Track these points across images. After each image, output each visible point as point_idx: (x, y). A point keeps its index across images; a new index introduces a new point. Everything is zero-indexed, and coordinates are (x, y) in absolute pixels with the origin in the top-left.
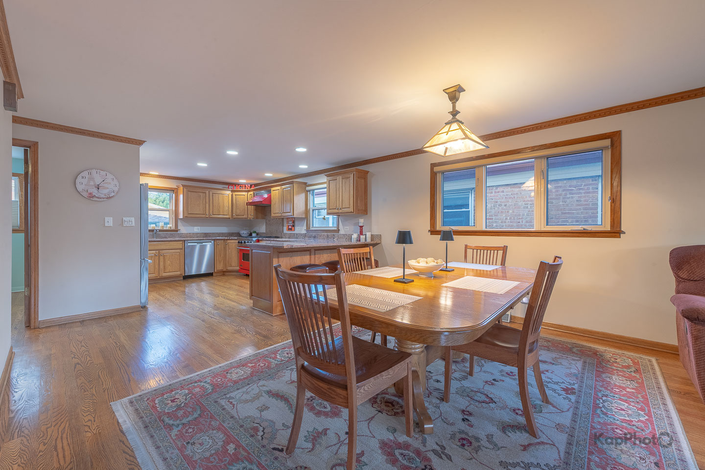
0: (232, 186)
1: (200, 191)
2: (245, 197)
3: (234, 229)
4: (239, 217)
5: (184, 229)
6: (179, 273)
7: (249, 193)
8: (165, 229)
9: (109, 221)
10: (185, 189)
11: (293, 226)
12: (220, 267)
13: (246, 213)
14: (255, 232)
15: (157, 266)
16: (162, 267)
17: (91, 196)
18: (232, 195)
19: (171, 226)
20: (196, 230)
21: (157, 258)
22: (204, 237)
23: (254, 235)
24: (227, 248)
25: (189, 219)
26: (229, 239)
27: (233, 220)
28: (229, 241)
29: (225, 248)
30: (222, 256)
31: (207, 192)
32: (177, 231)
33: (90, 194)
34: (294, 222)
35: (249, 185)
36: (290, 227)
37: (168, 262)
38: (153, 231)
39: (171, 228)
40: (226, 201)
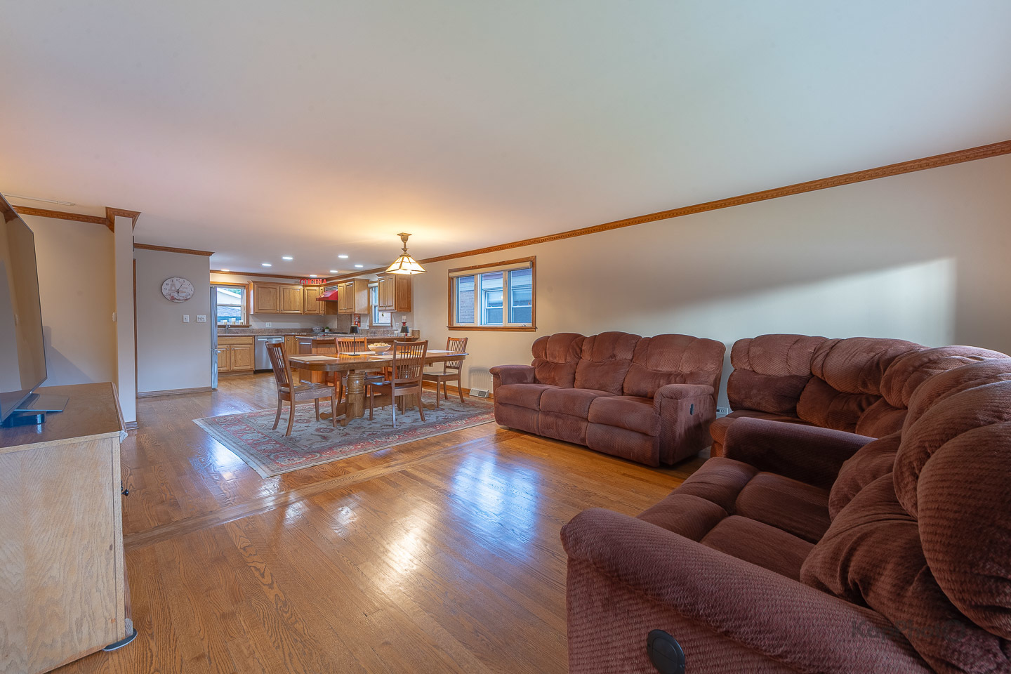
0: (303, 280)
1: (270, 287)
2: (316, 291)
3: (307, 325)
4: (312, 312)
5: (255, 325)
6: (249, 367)
7: (321, 288)
8: (236, 324)
9: (187, 318)
10: (255, 285)
11: (359, 322)
13: (318, 309)
14: (328, 328)
15: (228, 360)
16: (233, 361)
17: (173, 299)
18: (304, 289)
19: (242, 321)
21: (228, 352)
22: (275, 333)
23: (326, 331)
25: (260, 314)
26: (299, 335)
27: (306, 315)
29: (295, 344)
31: (278, 288)
32: (248, 327)
33: (172, 297)
34: (359, 318)
35: (320, 280)
36: (356, 323)
37: (239, 357)
38: (224, 326)
39: (242, 323)
40: (298, 296)
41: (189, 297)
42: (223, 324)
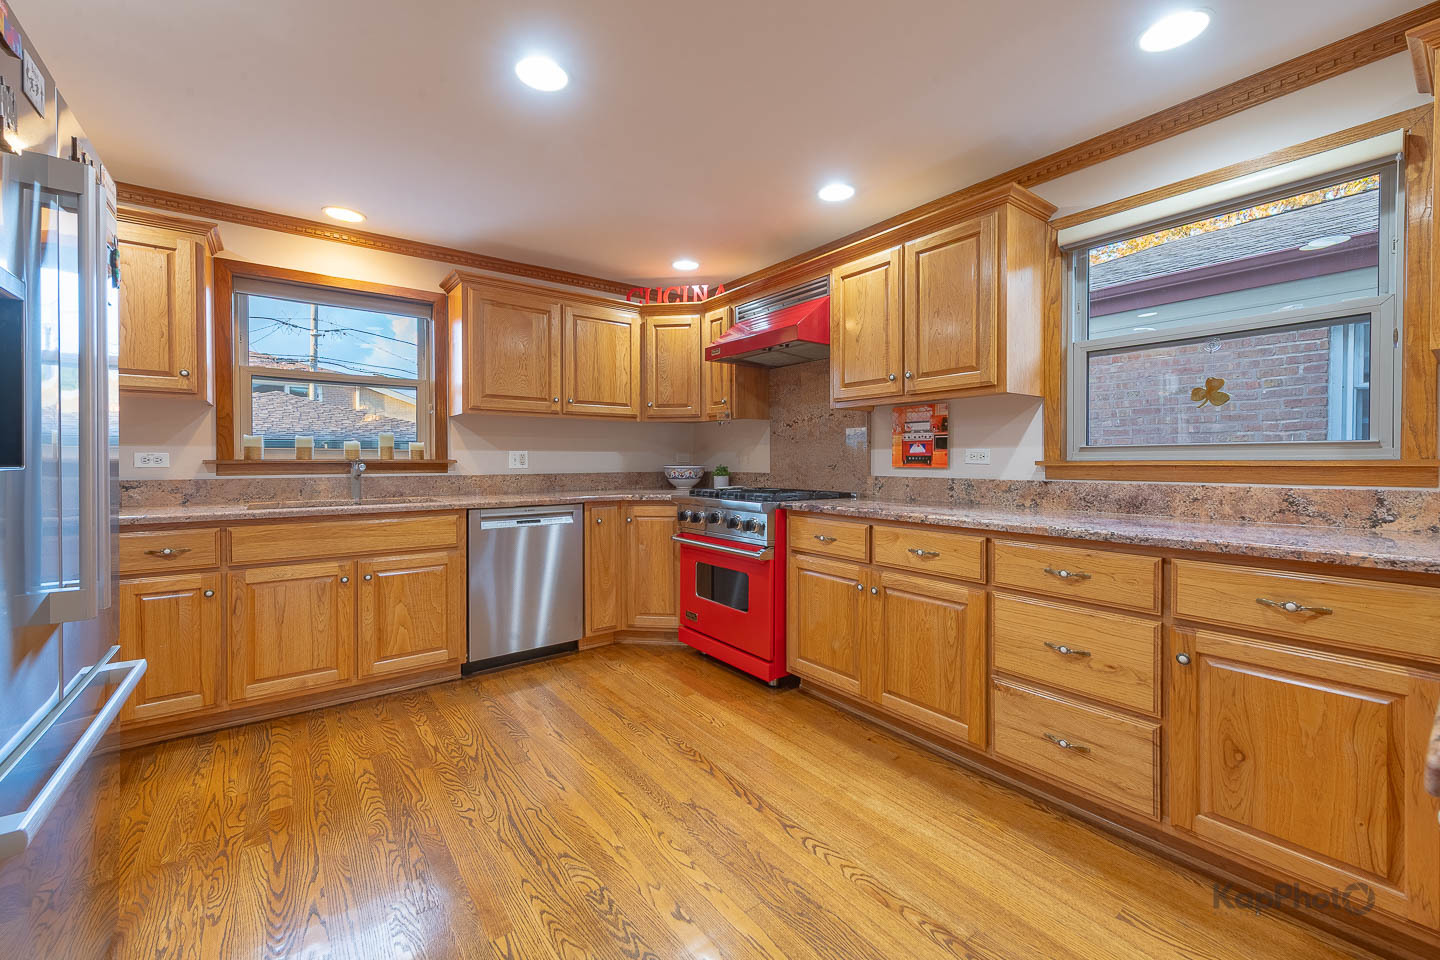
1: (532, 303)
3: (647, 460)
4: (669, 411)
5: (470, 460)
6: (442, 655)
7: (709, 316)
8: (398, 457)
10: (471, 293)
11: (942, 443)
12: (604, 616)
13: (695, 398)
14: (723, 471)
15: (346, 633)
16: (368, 632)
18: (643, 327)
19: (420, 446)
20: (516, 462)
21: (346, 594)
22: (541, 492)
23: (720, 483)
24: (632, 538)
25: (488, 416)
26: (640, 502)
27: (653, 421)
28: (637, 510)
29: (623, 537)
30: (612, 570)
31: (556, 311)
32: (444, 466)
34: (943, 424)
36: (917, 449)
37: (396, 612)
38: (346, 466)
39: (421, 453)
40: (622, 350)
42: (342, 457)
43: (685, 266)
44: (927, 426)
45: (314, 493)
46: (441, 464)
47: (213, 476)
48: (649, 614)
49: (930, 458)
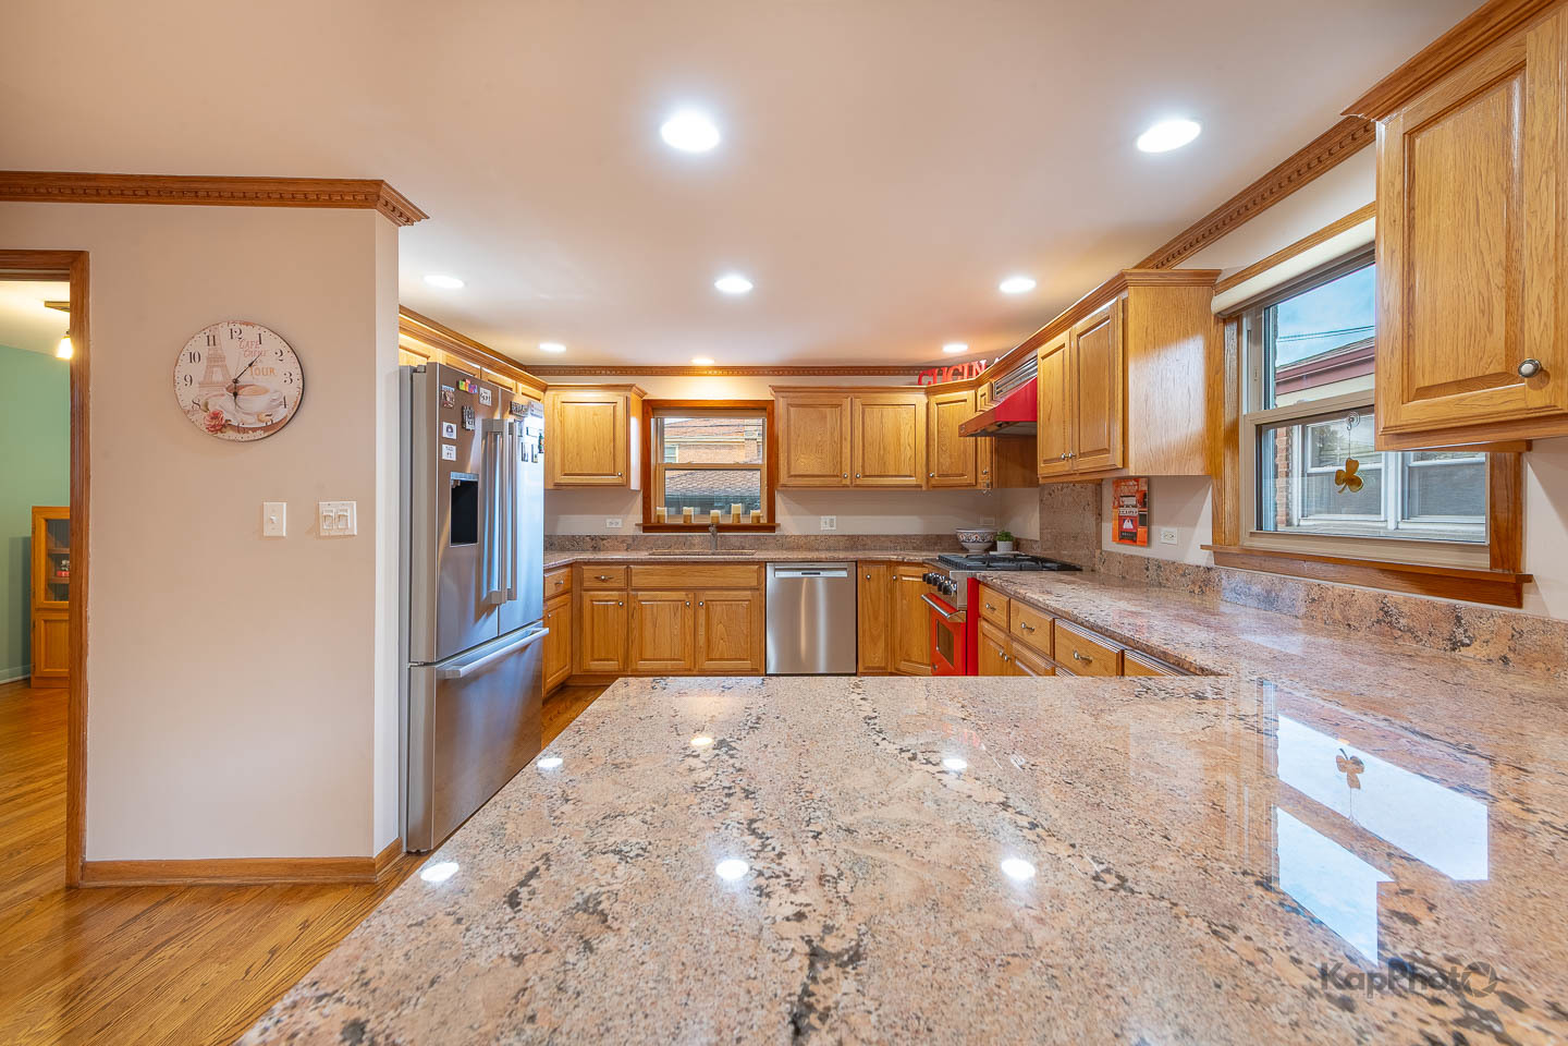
0: (927, 373)
1: (826, 401)
2: (967, 404)
3: (943, 524)
4: (952, 480)
5: (790, 524)
6: (748, 666)
7: (981, 391)
8: (744, 521)
9: (278, 518)
11: (1144, 520)
13: (971, 467)
14: (1007, 536)
15: (689, 639)
16: (702, 640)
17: (218, 425)
18: (928, 406)
19: (757, 513)
21: (690, 612)
22: (846, 549)
23: (1003, 547)
24: (898, 594)
26: (902, 563)
27: (936, 489)
28: (902, 569)
29: (891, 591)
30: (882, 619)
31: (847, 406)
32: (773, 529)
33: (215, 416)
34: (1144, 500)
35: (983, 362)
36: (1128, 525)
37: (718, 629)
38: (709, 528)
39: (758, 518)
40: (906, 429)
41: (282, 413)
42: (709, 521)
43: (954, 349)
44: (1133, 501)
45: (692, 545)
46: (771, 527)
47: (641, 533)
48: (912, 662)
49: (1136, 534)
